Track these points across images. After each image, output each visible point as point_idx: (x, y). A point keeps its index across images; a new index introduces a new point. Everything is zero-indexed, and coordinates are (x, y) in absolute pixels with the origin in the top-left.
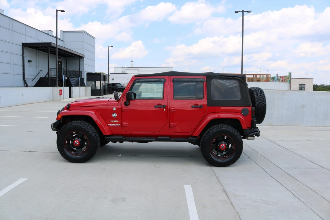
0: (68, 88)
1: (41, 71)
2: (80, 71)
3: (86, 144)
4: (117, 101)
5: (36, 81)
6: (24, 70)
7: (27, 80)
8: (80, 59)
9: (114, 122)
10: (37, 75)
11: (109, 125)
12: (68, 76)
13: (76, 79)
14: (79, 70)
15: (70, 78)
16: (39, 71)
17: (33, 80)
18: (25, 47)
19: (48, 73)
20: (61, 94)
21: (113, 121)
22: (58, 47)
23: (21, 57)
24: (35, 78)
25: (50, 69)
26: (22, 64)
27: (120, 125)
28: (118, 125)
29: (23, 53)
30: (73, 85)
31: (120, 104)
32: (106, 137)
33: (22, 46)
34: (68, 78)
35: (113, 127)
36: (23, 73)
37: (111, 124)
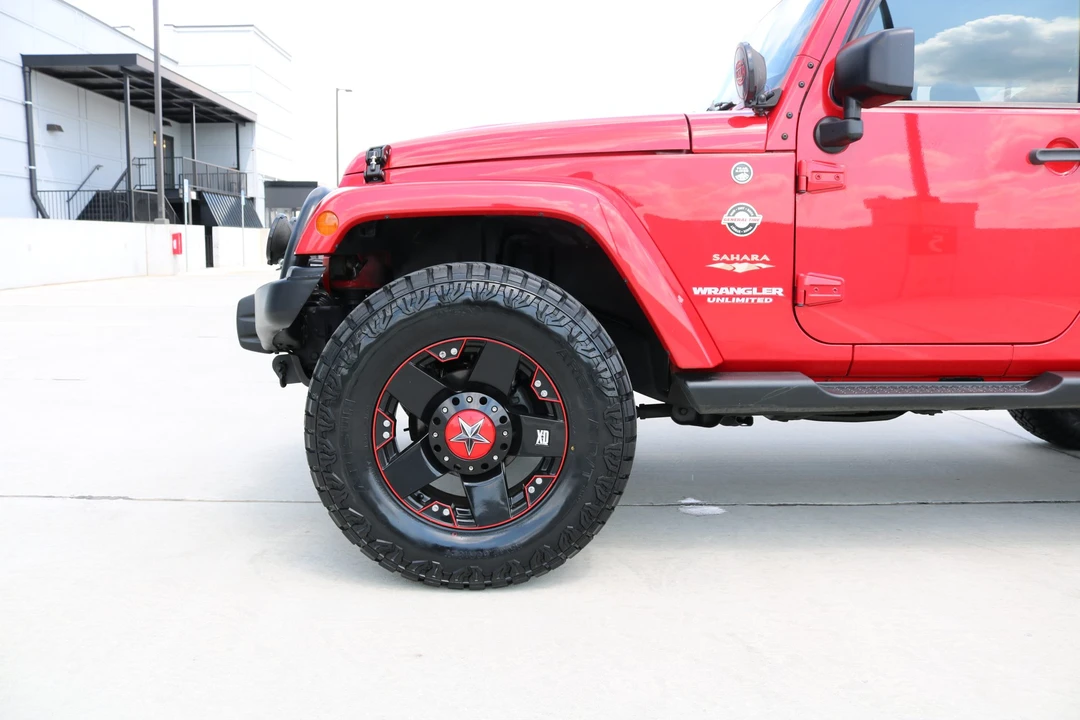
0: (201, 229)
1: (98, 167)
2: (242, 170)
3: (543, 438)
4: (757, 119)
5: (82, 201)
6: (31, 160)
7: (43, 198)
8: (242, 130)
9: (741, 268)
10: (84, 183)
11: (696, 291)
12: (199, 188)
13: (230, 201)
14: (238, 168)
15: (207, 197)
16: (91, 168)
17: (68, 201)
18: (33, 72)
19: (127, 173)
20: (177, 251)
21: (728, 267)
22: (162, 74)
23: (21, 111)
24: (76, 192)
25: (131, 158)
26: (24, 138)
27: (779, 291)
28: (765, 291)
29: (27, 95)
30: (218, 220)
31: (784, 138)
32: (691, 384)
33: (23, 68)
34: (199, 194)
35: (731, 310)
36: (31, 170)
37: (715, 291)
